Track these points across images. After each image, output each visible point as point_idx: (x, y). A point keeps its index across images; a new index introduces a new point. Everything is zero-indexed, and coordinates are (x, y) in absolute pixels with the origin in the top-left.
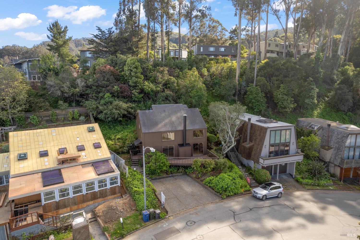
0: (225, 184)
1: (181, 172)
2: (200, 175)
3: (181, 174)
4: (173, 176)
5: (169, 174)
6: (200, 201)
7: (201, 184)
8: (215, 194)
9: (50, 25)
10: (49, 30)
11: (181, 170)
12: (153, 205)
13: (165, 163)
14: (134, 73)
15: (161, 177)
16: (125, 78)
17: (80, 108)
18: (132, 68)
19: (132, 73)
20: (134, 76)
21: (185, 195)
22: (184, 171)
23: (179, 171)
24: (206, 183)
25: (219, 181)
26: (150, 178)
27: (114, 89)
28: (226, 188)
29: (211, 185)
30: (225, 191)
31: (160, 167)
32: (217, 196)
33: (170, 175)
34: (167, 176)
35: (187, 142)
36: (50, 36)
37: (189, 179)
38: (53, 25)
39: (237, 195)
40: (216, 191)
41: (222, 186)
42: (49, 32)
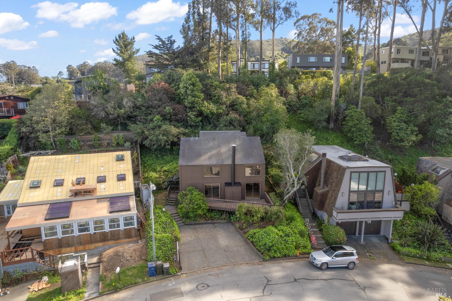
0: (269, 240)
1: (224, 219)
2: (245, 225)
3: (225, 221)
4: (213, 223)
5: (208, 220)
6: (231, 260)
7: (243, 237)
8: (256, 253)
9: (116, 37)
10: (115, 43)
11: (224, 216)
12: (167, 256)
13: (200, 205)
14: (190, 91)
15: (197, 222)
16: (181, 97)
17: (127, 132)
18: (187, 85)
19: (188, 91)
20: (190, 95)
21: (216, 249)
22: (229, 217)
23: (221, 218)
24: (249, 236)
25: (263, 236)
26: (183, 222)
27: (165, 110)
28: (270, 247)
29: (254, 240)
30: (269, 250)
31: (194, 210)
32: (259, 255)
33: (210, 221)
34: (205, 222)
35: (237, 181)
36: (115, 49)
37: (232, 228)
38: (119, 36)
39: (288, 257)
40: (257, 249)
41: (265, 243)
42: (115, 44)
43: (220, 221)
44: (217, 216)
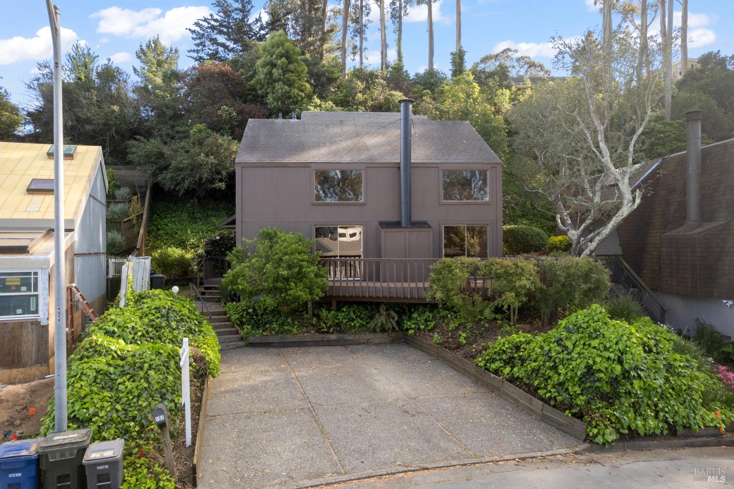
1: (383, 330)
2: (464, 335)
3: (383, 337)
4: (344, 344)
5: (327, 332)
7: (464, 372)
9: (141, 46)
10: (139, 57)
11: (381, 319)
16: (260, 92)
19: (274, 71)
20: (280, 80)
22: (397, 322)
23: (371, 325)
26: (242, 339)
33: (333, 337)
34: (318, 337)
40: (546, 401)
42: (139, 61)
43: (369, 336)
44: (357, 323)
